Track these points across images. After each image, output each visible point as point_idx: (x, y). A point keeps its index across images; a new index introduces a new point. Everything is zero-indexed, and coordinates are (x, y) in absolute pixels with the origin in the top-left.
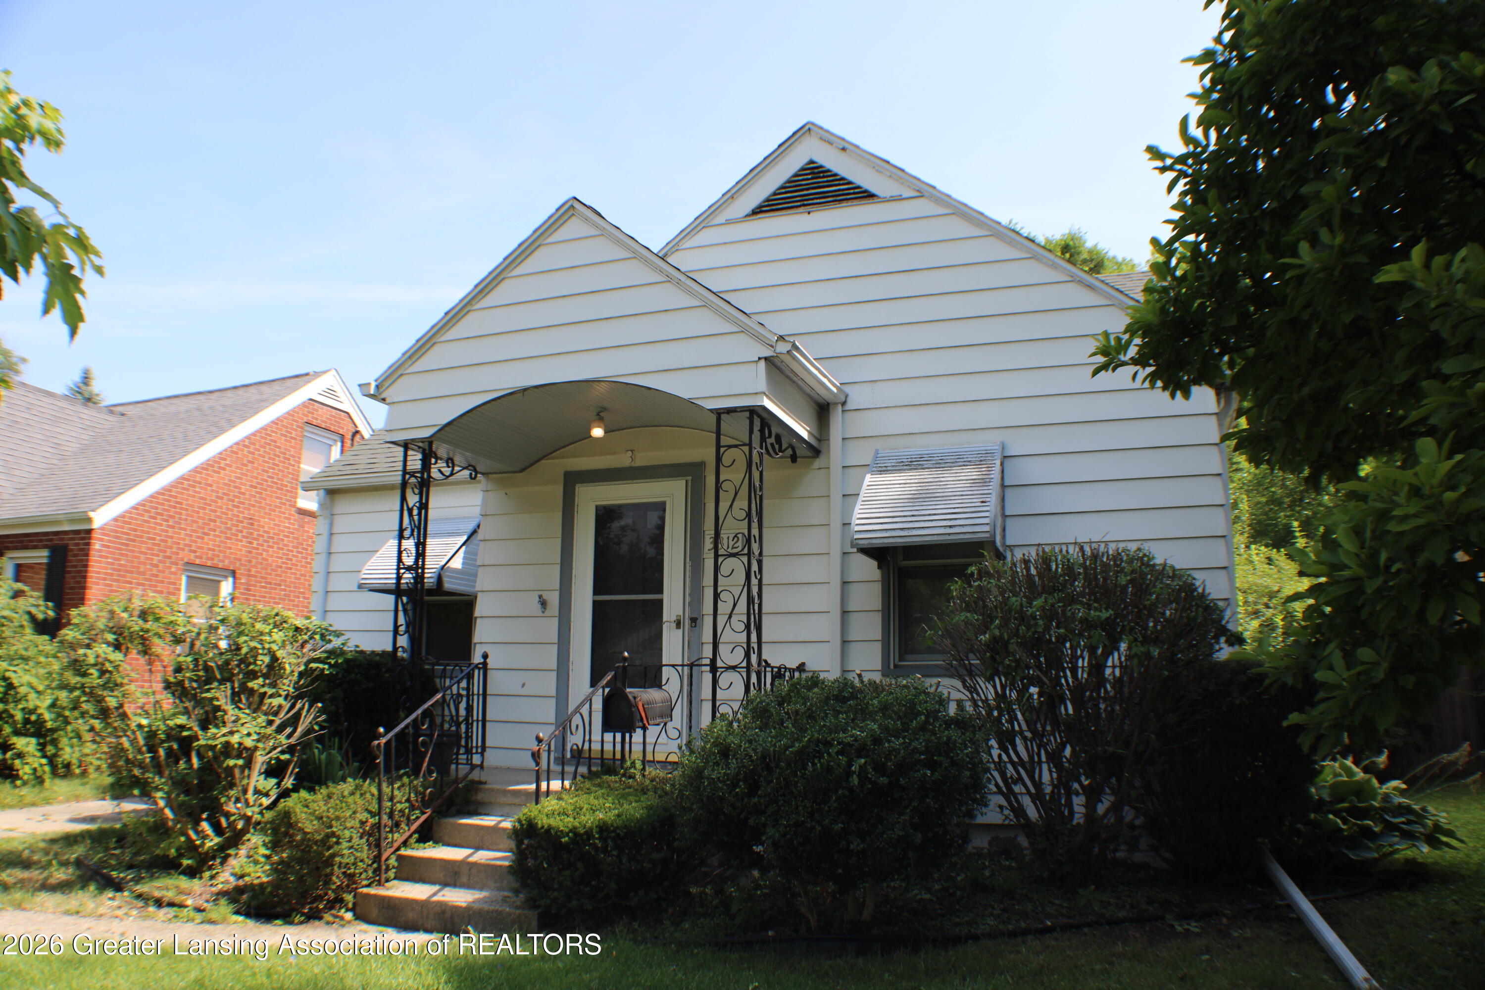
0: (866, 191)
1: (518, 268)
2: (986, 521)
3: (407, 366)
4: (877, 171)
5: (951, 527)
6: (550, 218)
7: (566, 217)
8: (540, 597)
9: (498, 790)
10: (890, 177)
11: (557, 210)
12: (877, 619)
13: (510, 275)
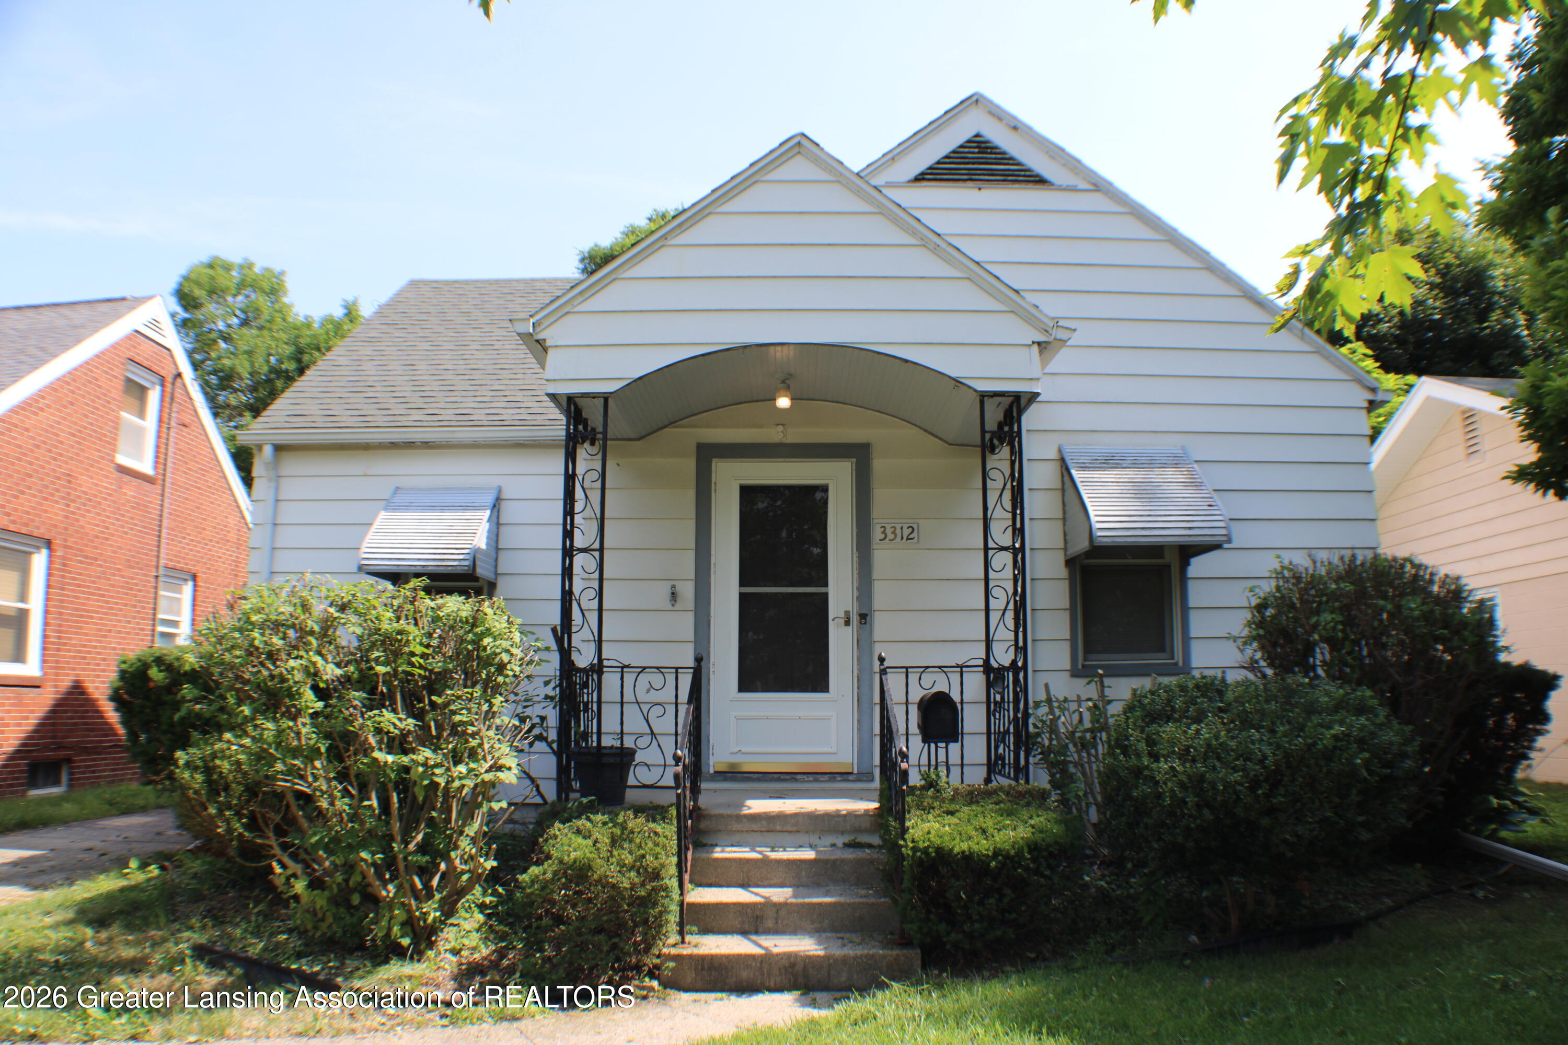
0: (1037, 176)
1: (730, 203)
2: (1222, 524)
3: (576, 303)
4: (1051, 156)
5: (1190, 528)
6: (771, 152)
7: (790, 154)
8: (674, 586)
9: (729, 816)
10: (1064, 165)
11: (781, 145)
12: (1065, 618)
13: (719, 210)
